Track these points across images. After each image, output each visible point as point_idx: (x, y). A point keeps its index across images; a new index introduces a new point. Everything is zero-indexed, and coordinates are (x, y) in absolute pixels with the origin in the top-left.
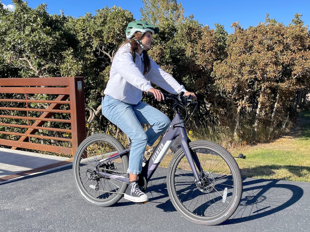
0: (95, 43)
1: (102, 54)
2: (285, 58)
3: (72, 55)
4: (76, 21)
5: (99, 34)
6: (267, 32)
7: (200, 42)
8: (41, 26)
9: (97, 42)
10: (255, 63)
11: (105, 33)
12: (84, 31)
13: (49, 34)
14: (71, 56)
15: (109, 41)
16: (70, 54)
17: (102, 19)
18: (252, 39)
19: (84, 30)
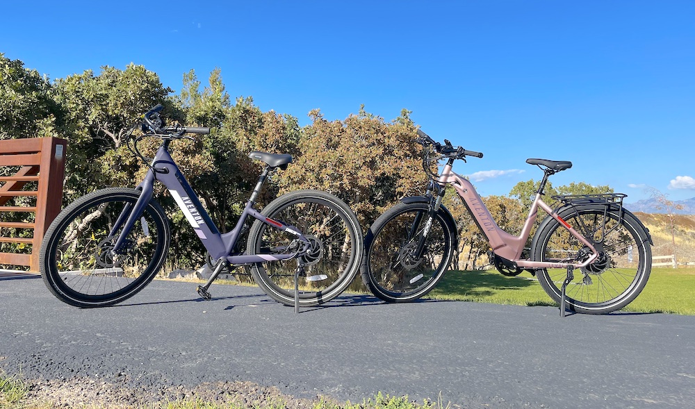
0: (94, 114)
1: (102, 133)
2: (386, 167)
3: (53, 126)
4: (66, 81)
5: (101, 99)
6: (360, 128)
7: (260, 132)
8: (9, 78)
9: (98, 112)
10: (341, 163)
11: (111, 98)
12: (78, 94)
13: (19, 90)
14: (50, 128)
15: (116, 112)
16: (50, 125)
17: (109, 81)
18: (339, 134)
19: (78, 92)
